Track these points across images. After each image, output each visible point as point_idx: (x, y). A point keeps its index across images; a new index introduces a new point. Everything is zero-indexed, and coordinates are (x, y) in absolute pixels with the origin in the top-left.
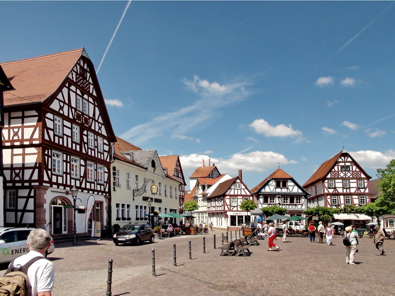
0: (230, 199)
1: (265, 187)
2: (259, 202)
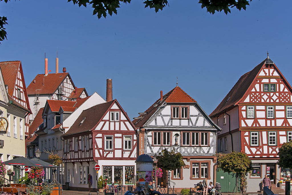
0: (103, 138)
1: (156, 118)
2: (147, 144)
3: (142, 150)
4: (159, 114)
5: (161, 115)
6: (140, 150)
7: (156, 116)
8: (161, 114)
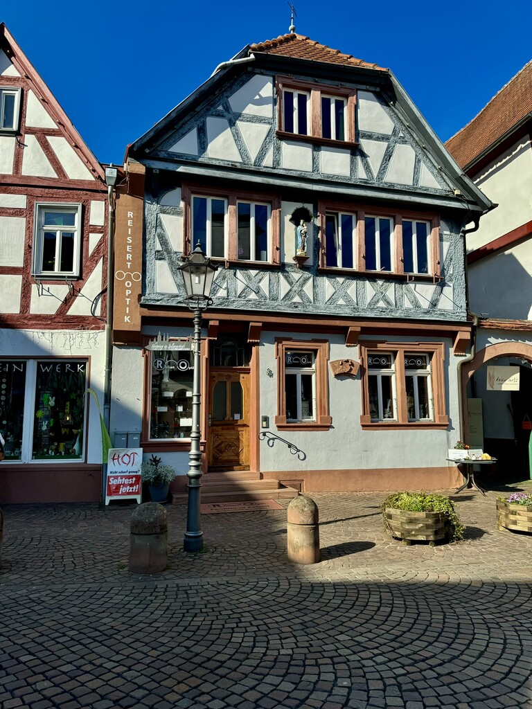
1: (204, 123)
2: (159, 247)
3: (129, 277)
4: (220, 108)
5: (225, 114)
6: (121, 275)
7: (205, 116)
8: (227, 108)
